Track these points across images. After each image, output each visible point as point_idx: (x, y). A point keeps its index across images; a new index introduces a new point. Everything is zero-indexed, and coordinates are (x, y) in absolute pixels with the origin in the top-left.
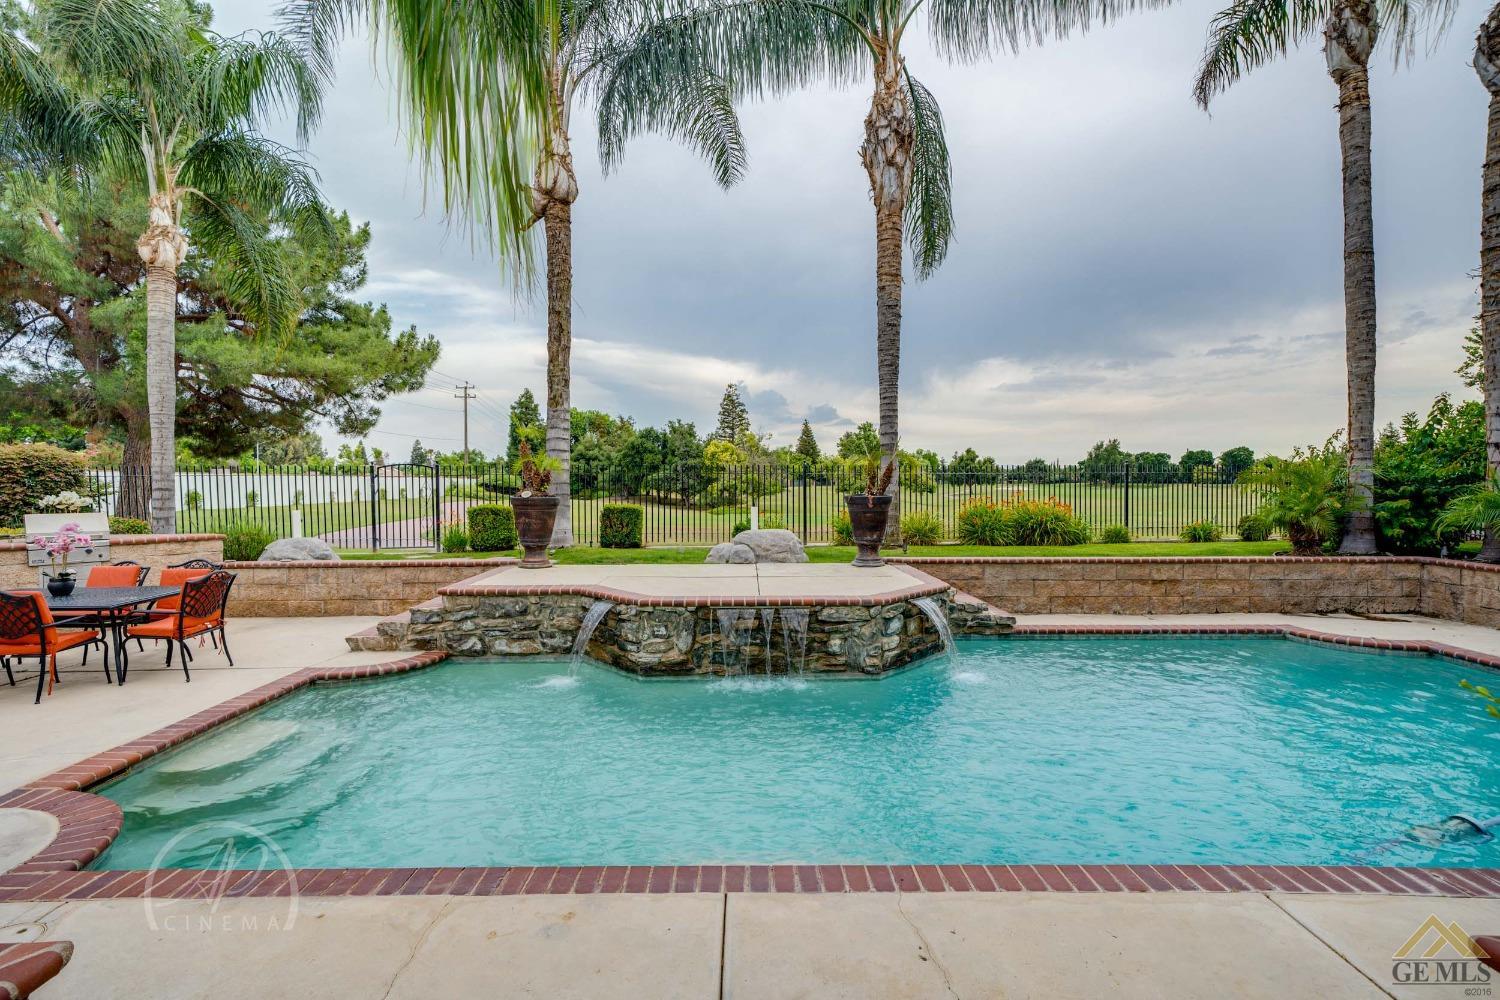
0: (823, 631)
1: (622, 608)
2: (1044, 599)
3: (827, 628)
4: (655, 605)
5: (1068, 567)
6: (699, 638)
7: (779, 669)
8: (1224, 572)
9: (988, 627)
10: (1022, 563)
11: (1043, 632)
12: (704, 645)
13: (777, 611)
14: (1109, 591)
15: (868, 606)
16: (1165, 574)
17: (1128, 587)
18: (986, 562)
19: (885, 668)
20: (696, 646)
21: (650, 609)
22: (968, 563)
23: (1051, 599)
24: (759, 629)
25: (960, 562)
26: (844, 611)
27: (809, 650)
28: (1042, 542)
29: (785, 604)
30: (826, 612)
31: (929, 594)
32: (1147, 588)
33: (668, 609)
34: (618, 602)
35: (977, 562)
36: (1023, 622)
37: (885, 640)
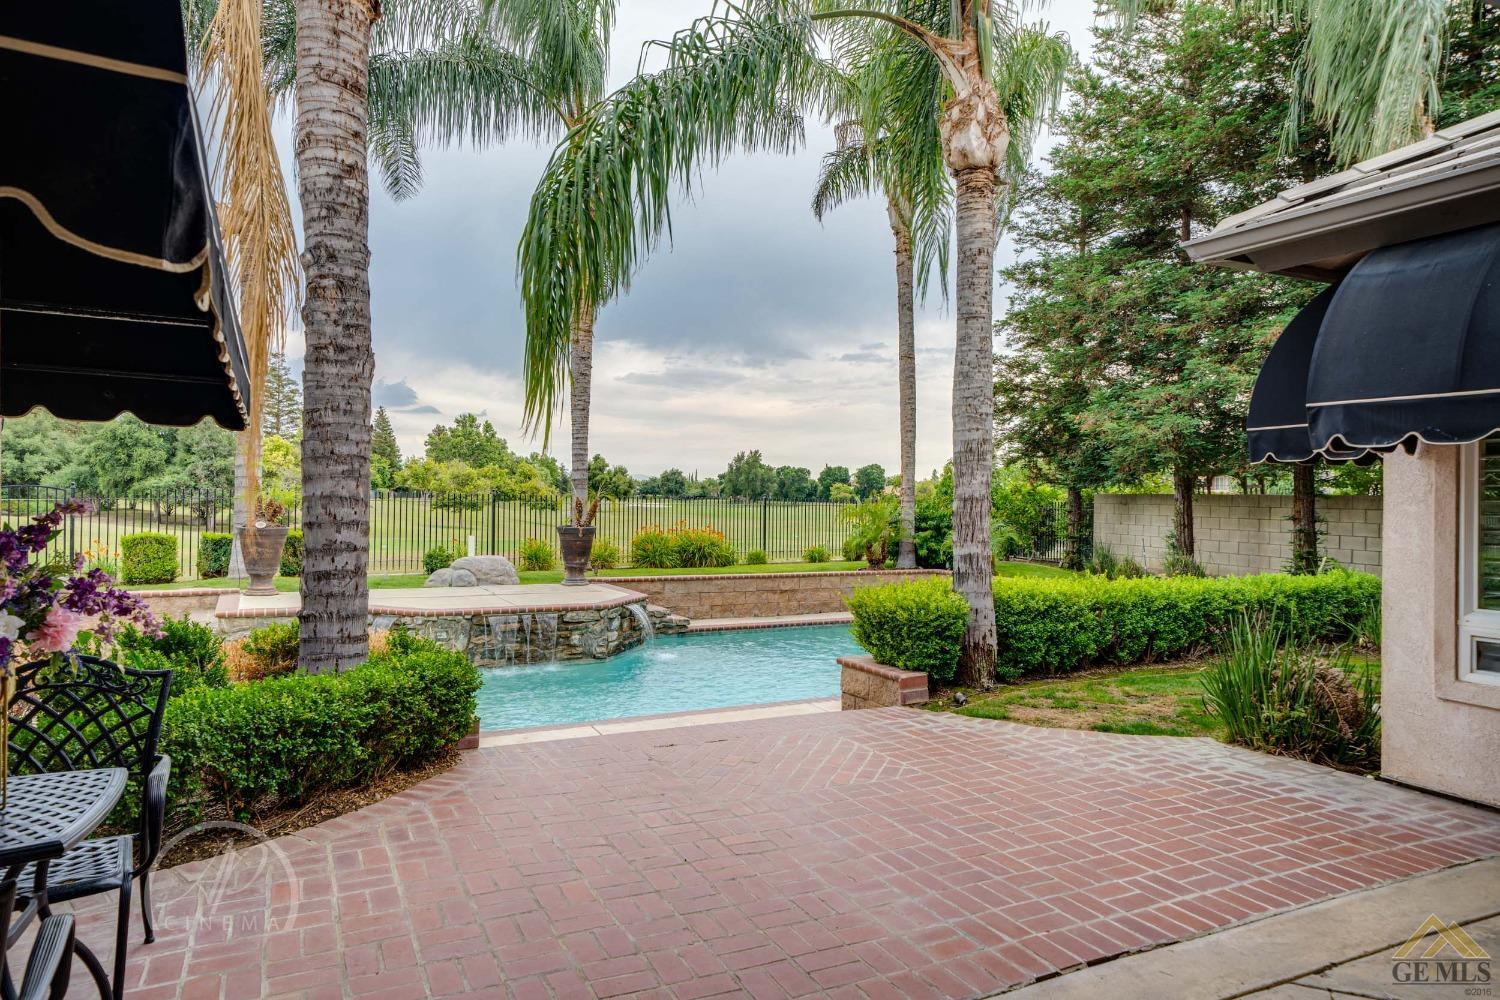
0: (567, 629)
1: (408, 620)
2: (706, 607)
3: (570, 627)
4: (438, 615)
5: (724, 582)
6: (474, 640)
7: (536, 659)
8: (825, 583)
9: (670, 628)
10: (692, 580)
11: (708, 630)
12: (477, 645)
13: (534, 617)
14: (752, 599)
15: (599, 610)
16: (788, 585)
17: (764, 596)
18: (666, 580)
19: (609, 655)
20: (471, 646)
21: (435, 618)
22: (653, 581)
23: (712, 607)
24: (521, 630)
25: (646, 580)
26: (582, 613)
27: (558, 644)
28: (701, 565)
29: (540, 611)
30: (569, 615)
31: (636, 602)
32: (777, 596)
33: (449, 618)
34: (401, 615)
35: (660, 580)
36: (694, 624)
37: (610, 634)
